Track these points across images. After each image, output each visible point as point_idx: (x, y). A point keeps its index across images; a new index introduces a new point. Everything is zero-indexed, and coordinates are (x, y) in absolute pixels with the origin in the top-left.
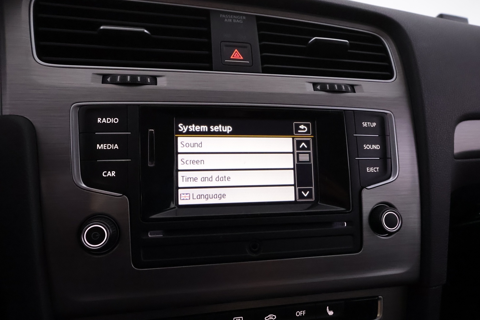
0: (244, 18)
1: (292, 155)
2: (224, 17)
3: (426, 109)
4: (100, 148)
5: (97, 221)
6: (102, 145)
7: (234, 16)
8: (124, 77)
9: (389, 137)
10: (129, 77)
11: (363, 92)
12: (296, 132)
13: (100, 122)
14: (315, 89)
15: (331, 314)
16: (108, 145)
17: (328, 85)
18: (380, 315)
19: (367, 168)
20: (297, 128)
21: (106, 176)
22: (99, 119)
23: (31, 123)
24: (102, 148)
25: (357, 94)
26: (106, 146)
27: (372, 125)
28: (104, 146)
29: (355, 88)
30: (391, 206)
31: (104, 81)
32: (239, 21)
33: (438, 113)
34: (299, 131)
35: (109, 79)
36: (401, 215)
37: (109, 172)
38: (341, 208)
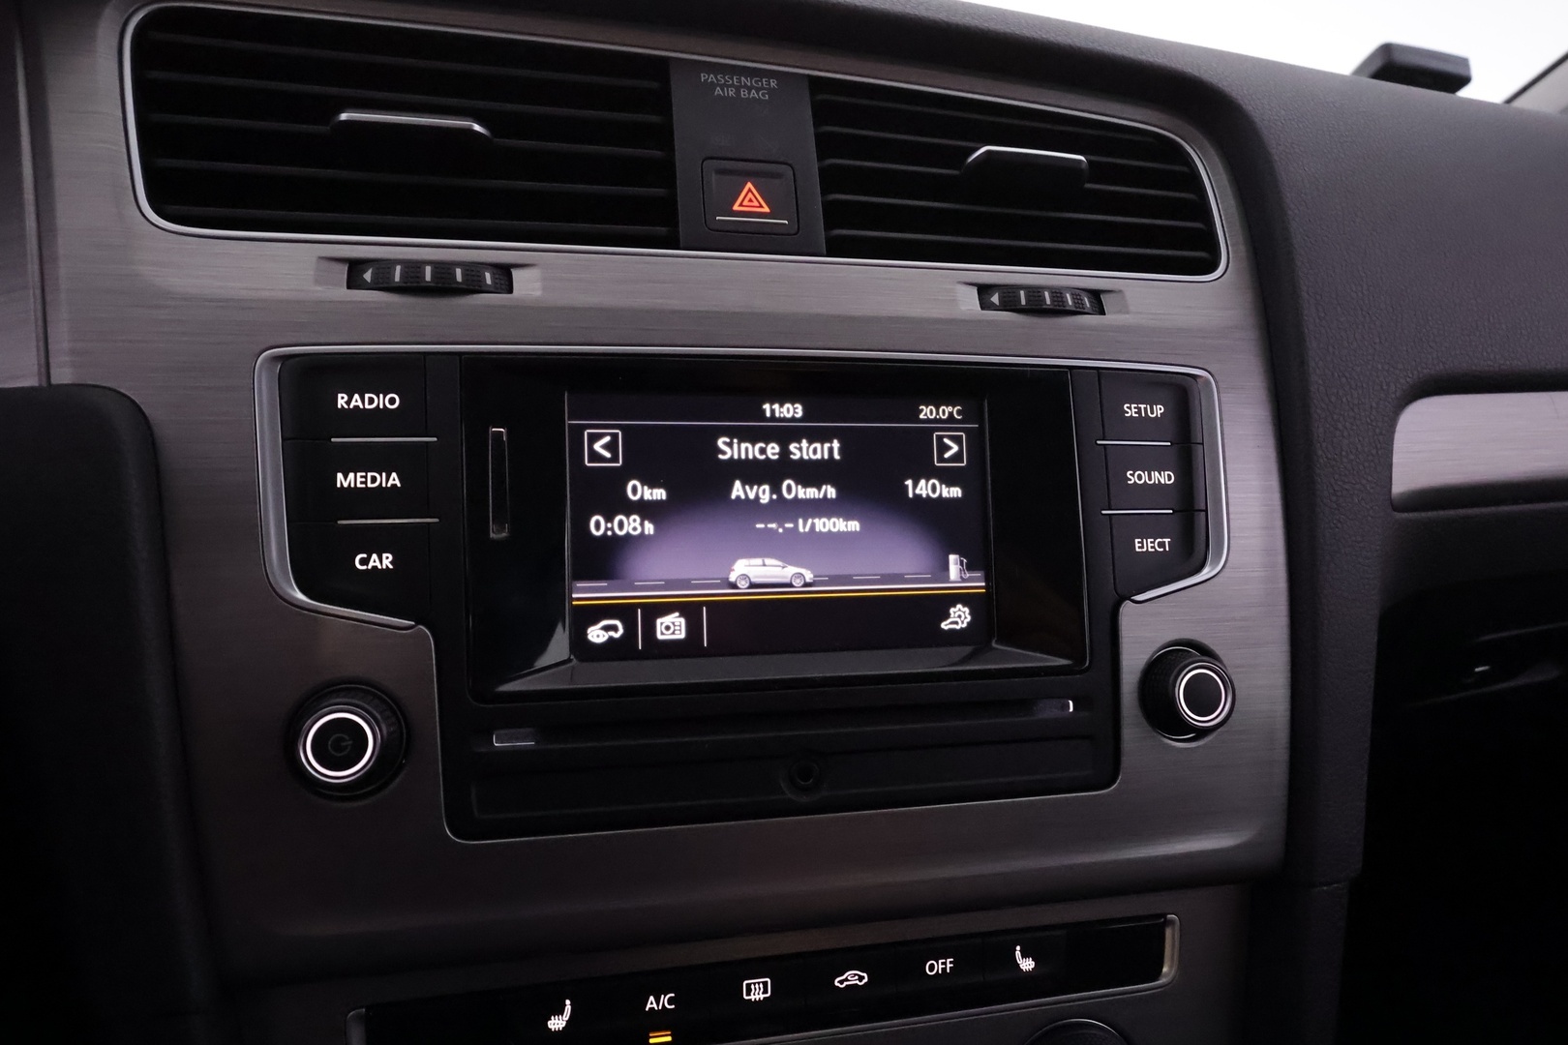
0: (773, 83)
2: (712, 82)
3: (1312, 364)
4: (346, 485)
5: (339, 700)
6: (351, 475)
7: (743, 78)
8: (413, 267)
9: (1200, 447)
10: (428, 269)
11: (1128, 313)
13: (346, 407)
14: (985, 305)
15: (1027, 968)
16: (369, 474)
17: (1022, 293)
18: (1171, 967)
19: (1137, 540)
21: (364, 567)
22: (340, 395)
23: (140, 410)
24: (352, 485)
25: (1111, 318)
26: (364, 480)
27: (1152, 413)
28: (359, 480)
29: (1105, 299)
30: (1205, 652)
31: (354, 282)
32: (758, 94)
33: (1348, 375)
35: (368, 276)
36: (1233, 678)
37: (375, 556)
38: (1058, 659)
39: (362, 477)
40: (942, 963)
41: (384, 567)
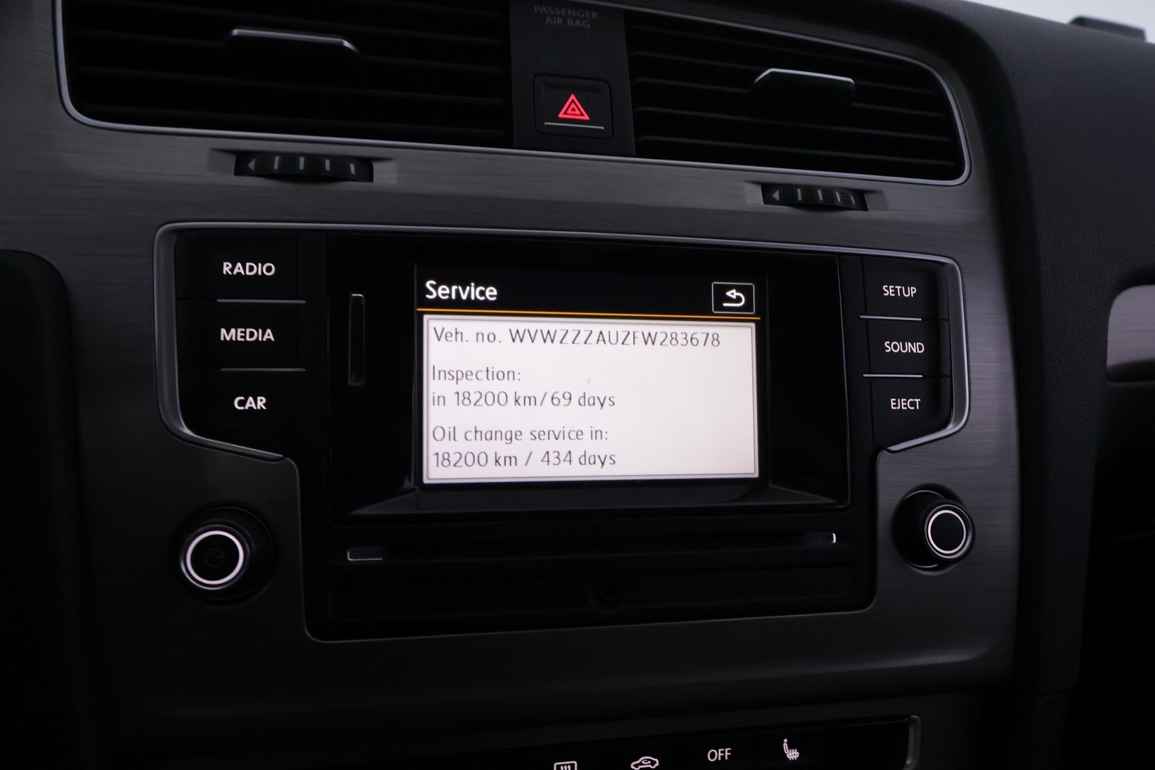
0: (594, 15)
2: (544, 14)
3: (1042, 255)
4: (228, 338)
5: (217, 520)
6: (233, 331)
7: (569, 11)
8: (289, 159)
9: (946, 323)
10: (302, 160)
11: (886, 209)
12: (719, 307)
13: (230, 273)
14: (768, 199)
15: (793, 757)
16: (248, 330)
17: (799, 191)
18: (914, 760)
19: (892, 400)
20: (721, 297)
21: (242, 408)
22: (225, 264)
23: (57, 271)
24: (234, 339)
25: (872, 214)
26: (243, 334)
27: (907, 293)
28: (239, 334)
29: (867, 197)
30: (948, 496)
31: (240, 170)
32: (581, 24)
34: (725, 305)
35: (252, 165)
36: (973, 518)
37: (251, 399)
38: (824, 498)
39: (242, 332)
40: (722, 752)
41: (259, 408)
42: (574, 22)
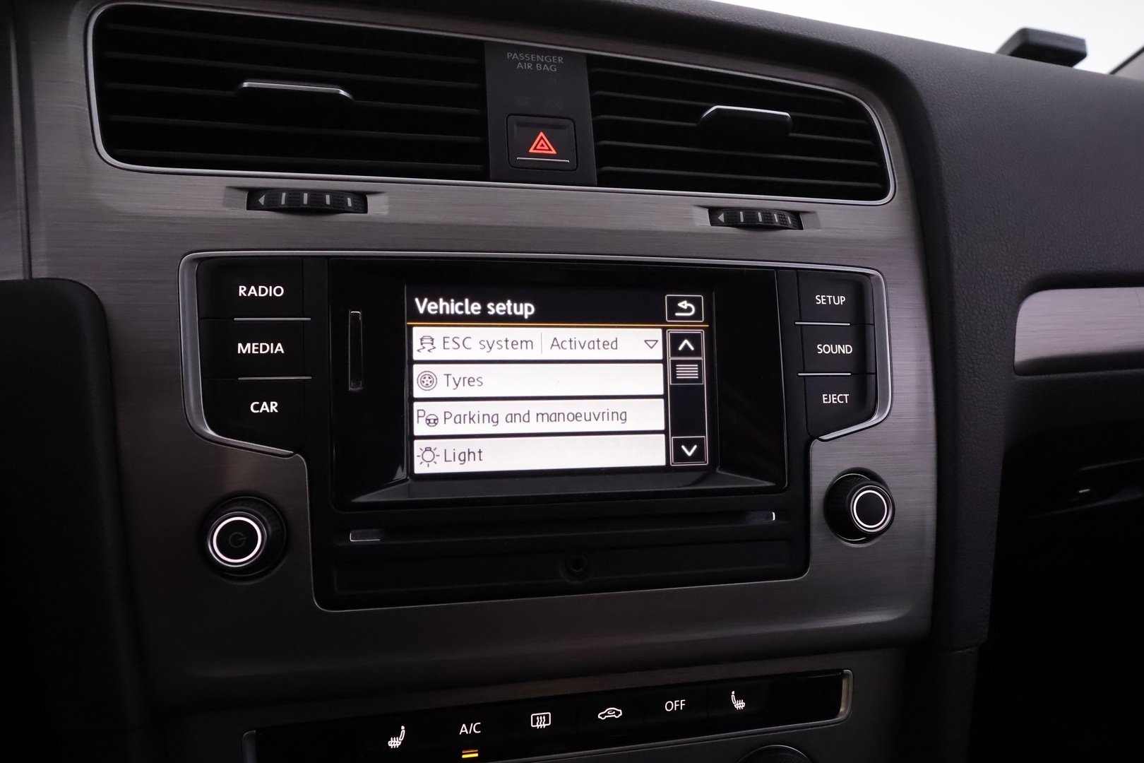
0: (560, 60)
1: (661, 366)
2: (515, 59)
3: (956, 266)
4: (244, 352)
5: (237, 508)
6: (248, 345)
7: (538, 56)
8: (295, 194)
9: (872, 327)
10: (306, 195)
11: (819, 228)
12: (672, 316)
13: (245, 295)
14: (714, 222)
15: (739, 707)
16: (261, 344)
17: (741, 213)
18: (846, 708)
19: (824, 395)
20: (674, 308)
21: (258, 411)
22: (240, 287)
23: (96, 296)
24: (249, 352)
25: (806, 232)
26: (257, 348)
27: (837, 302)
28: (254, 348)
29: (803, 218)
30: (874, 478)
31: (252, 205)
32: (549, 68)
33: (982, 274)
34: (677, 314)
35: (262, 200)
36: (893, 496)
37: (265, 404)
38: (765, 482)
39: (256, 346)
40: (677, 703)
42: (542, 67)
